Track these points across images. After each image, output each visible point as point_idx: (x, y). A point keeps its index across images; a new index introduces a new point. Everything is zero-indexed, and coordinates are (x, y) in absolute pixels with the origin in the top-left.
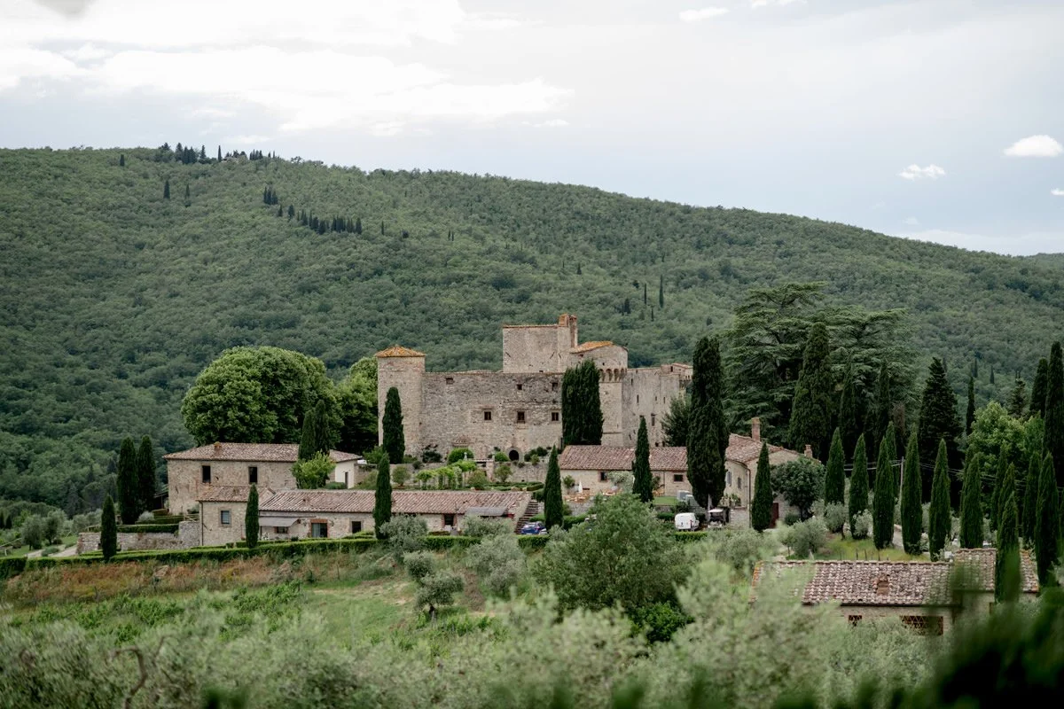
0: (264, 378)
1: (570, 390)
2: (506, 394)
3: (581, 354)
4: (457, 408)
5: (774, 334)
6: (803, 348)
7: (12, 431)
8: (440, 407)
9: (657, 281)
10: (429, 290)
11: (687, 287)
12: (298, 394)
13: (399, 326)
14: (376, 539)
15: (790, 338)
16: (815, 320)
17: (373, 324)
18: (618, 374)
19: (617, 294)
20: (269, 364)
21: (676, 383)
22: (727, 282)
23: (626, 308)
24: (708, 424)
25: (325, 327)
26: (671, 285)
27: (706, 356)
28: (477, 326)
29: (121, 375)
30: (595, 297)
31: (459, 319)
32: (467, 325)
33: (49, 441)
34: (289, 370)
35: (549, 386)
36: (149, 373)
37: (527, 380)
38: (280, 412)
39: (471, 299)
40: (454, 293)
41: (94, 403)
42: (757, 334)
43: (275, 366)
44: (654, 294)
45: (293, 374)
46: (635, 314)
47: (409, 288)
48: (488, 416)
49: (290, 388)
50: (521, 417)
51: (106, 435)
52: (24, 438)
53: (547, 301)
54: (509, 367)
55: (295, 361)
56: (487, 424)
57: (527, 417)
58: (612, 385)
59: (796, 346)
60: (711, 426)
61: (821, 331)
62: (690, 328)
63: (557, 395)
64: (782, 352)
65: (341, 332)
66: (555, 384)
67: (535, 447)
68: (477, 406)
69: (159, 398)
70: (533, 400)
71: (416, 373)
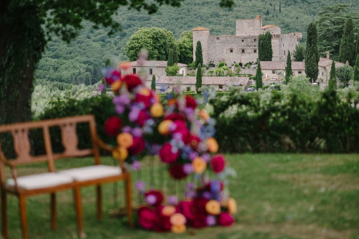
0: (153, 38)
1: (261, 42)
2: (238, 43)
3: (265, 29)
4: (221, 48)
5: (333, 22)
6: (343, 27)
7: (51, 57)
8: (215, 48)
9: (278, 3)
10: (197, 7)
11: (289, 5)
12: (165, 43)
13: (186, 20)
14: (197, 93)
15: (338, 24)
16: (347, 17)
17: (177, 19)
18: (278, 36)
19: (264, 8)
20: (155, 33)
21: (296, 39)
22: (303, 4)
23: (267, 13)
24: (313, 54)
25: (160, 20)
26: (283, 5)
27: (312, 30)
28: (214, 20)
29: (89, 38)
30: (256, 9)
31: (208, 17)
32: (211, 19)
33: (65, 61)
34: (161, 35)
35: (253, 40)
36: (98, 37)
37: (245, 38)
38: (159, 50)
39: (212, 10)
40: (206, 8)
41: (80, 48)
42: (327, 22)
43: (157, 34)
44: (277, 8)
45: (163, 37)
46: (271, 15)
47: (190, 6)
48: (231, 51)
49: (162, 41)
50: (243, 51)
51: (84, 59)
52: (56, 60)
53: (239, 11)
54: (238, 34)
55: (164, 32)
56: (231, 54)
57: (245, 51)
58: (275, 40)
59: (340, 26)
60: (314, 54)
61: (350, 21)
62: (290, 20)
63: (257, 43)
64: (335, 29)
65: (166, 22)
66: (255, 40)
67: (248, 62)
68: (228, 47)
69: (102, 46)
70: (248, 45)
71: (206, 36)
